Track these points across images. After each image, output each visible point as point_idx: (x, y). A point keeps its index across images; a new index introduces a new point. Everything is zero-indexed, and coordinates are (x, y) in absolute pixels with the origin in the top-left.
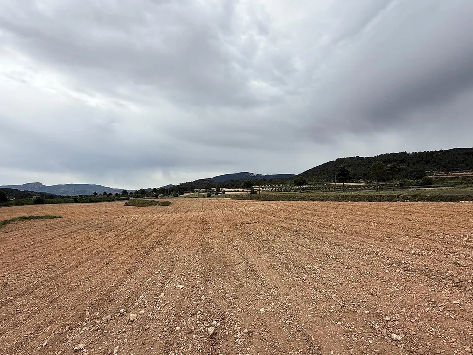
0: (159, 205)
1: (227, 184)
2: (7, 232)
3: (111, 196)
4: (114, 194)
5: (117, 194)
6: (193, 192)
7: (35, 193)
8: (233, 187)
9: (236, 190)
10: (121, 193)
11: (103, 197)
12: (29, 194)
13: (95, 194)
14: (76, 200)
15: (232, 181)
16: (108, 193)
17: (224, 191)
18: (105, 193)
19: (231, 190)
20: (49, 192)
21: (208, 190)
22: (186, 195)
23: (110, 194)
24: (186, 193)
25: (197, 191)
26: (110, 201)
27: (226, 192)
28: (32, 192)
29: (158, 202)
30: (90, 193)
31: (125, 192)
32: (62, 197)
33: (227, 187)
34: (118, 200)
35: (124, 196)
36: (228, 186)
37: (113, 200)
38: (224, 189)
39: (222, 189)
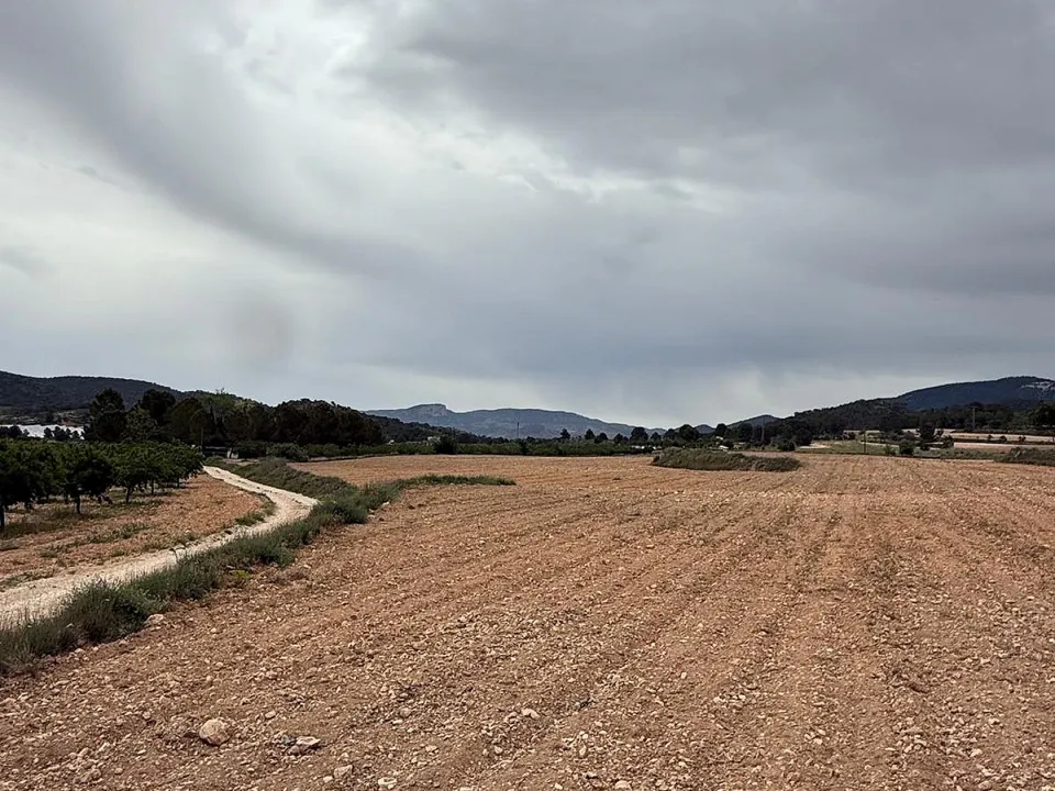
0: (759, 468)
1: (958, 415)
2: (411, 508)
3: (604, 442)
4: (611, 436)
5: (619, 438)
6: (840, 439)
7: (433, 428)
8: (981, 424)
9: (996, 436)
10: (629, 437)
11: (583, 443)
12: (421, 431)
13: (565, 434)
14: (525, 448)
15: (979, 407)
16: (596, 434)
17: (950, 438)
18: (590, 434)
19: (973, 436)
20: (462, 428)
21: (892, 433)
22: (816, 445)
23: (603, 436)
24: (817, 439)
25: (852, 437)
26: (603, 454)
27: (957, 440)
28: (426, 425)
29: (754, 458)
30: (552, 432)
31: (639, 432)
32: (490, 441)
33: (960, 424)
34: (626, 453)
35: (636, 441)
36: (961, 421)
37: (611, 453)
38: (947, 432)
39: (940, 433)
